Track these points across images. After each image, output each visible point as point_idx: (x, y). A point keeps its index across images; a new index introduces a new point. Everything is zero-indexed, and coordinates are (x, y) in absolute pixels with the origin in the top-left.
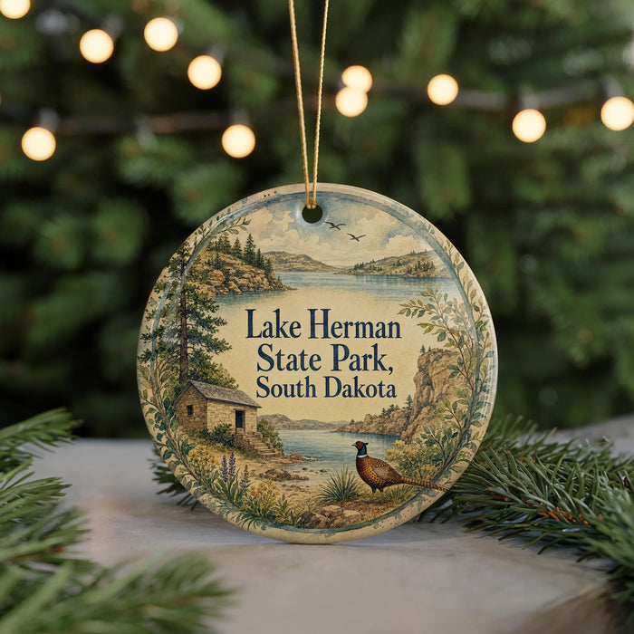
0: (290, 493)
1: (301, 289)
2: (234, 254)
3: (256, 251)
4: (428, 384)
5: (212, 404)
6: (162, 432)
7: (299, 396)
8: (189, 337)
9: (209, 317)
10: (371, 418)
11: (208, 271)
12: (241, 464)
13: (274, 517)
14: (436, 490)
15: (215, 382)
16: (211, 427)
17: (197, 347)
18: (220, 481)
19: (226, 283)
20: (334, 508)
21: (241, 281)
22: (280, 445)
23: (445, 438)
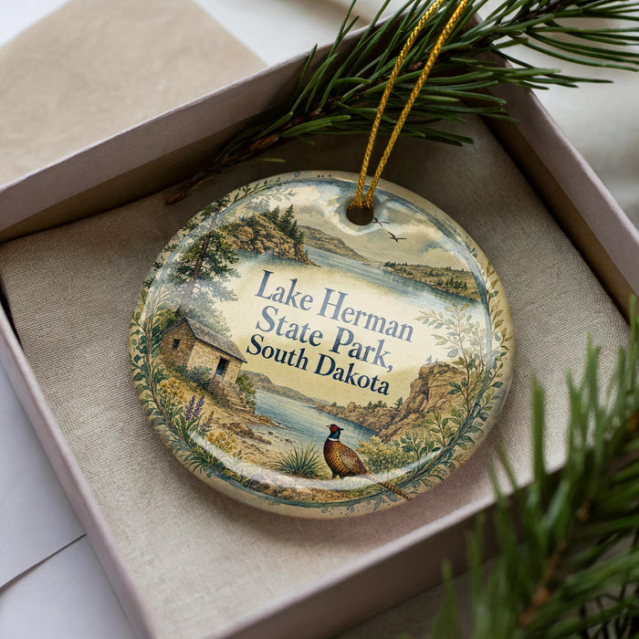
0: (248, 451)
1: (325, 268)
3: (292, 221)
4: (424, 393)
5: (200, 345)
6: (141, 355)
7: (289, 364)
9: (226, 266)
10: (355, 407)
11: (240, 226)
12: (208, 408)
14: (399, 496)
18: (181, 417)
19: (253, 241)
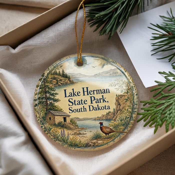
2: (59, 75)
8: (48, 99)
13: (78, 145)
15: (57, 110)
16: (57, 123)
17: (50, 101)
20: (95, 141)
21: (62, 82)
22: (77, 126)
23: (125, 119)
